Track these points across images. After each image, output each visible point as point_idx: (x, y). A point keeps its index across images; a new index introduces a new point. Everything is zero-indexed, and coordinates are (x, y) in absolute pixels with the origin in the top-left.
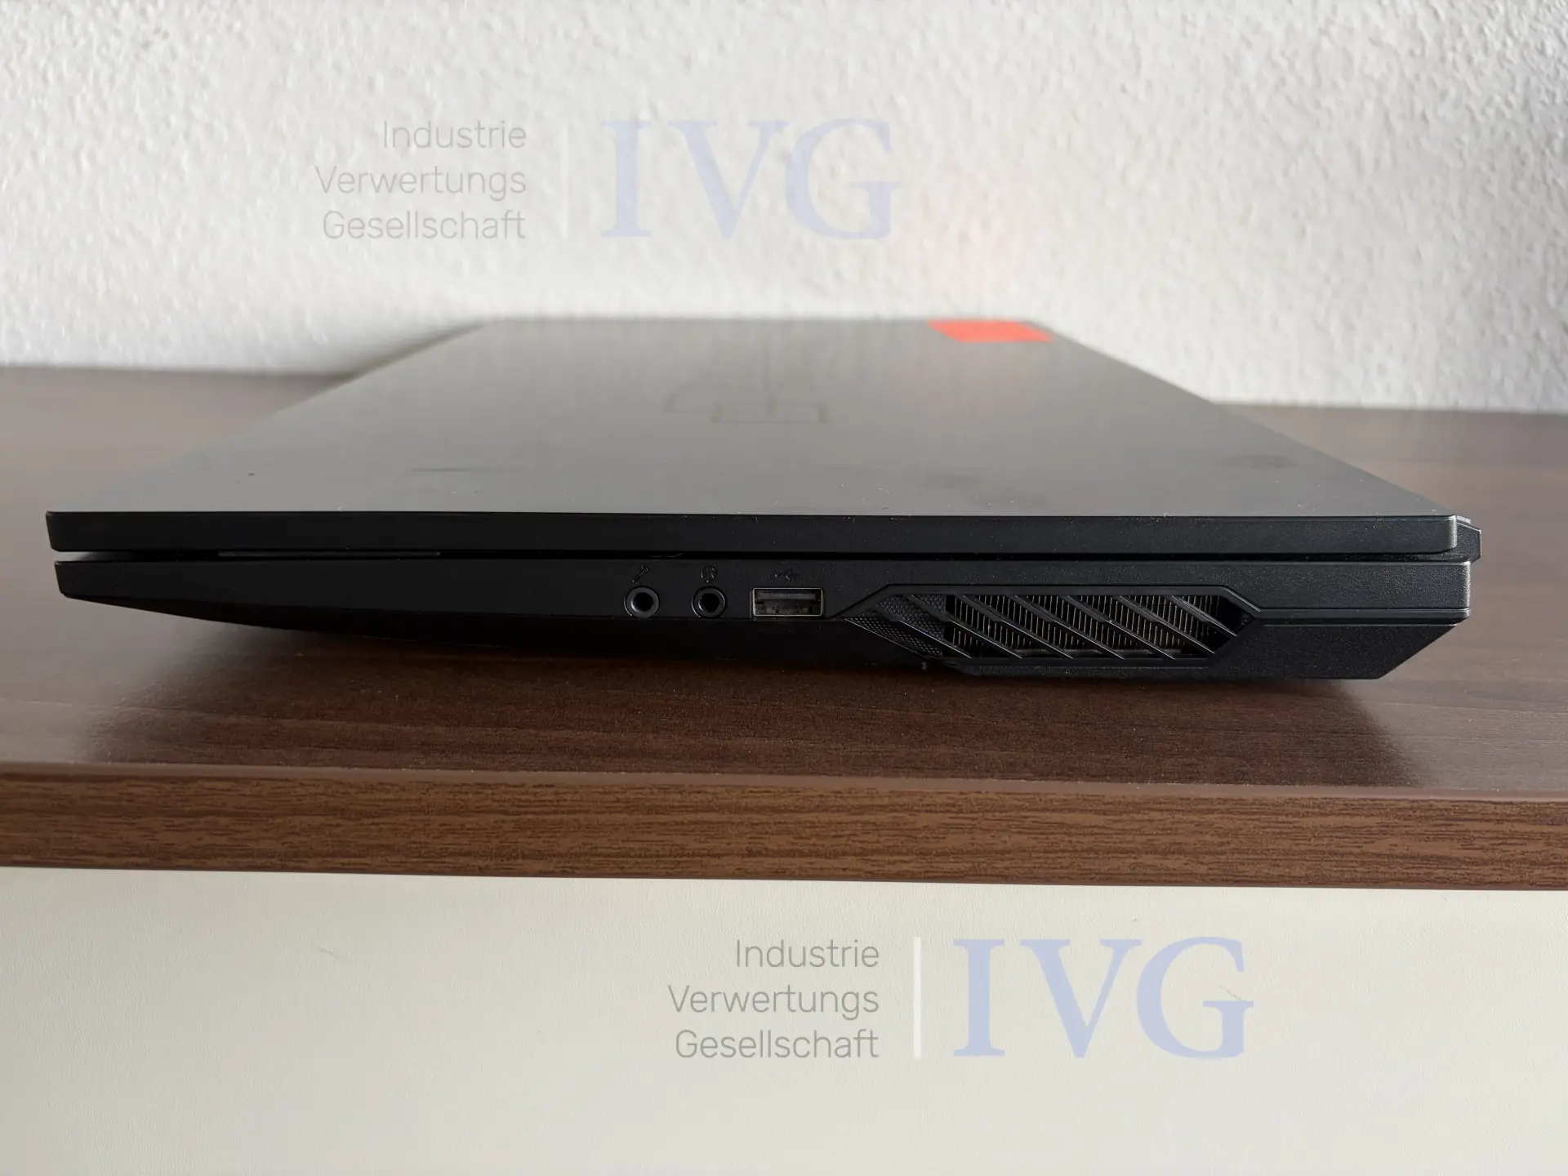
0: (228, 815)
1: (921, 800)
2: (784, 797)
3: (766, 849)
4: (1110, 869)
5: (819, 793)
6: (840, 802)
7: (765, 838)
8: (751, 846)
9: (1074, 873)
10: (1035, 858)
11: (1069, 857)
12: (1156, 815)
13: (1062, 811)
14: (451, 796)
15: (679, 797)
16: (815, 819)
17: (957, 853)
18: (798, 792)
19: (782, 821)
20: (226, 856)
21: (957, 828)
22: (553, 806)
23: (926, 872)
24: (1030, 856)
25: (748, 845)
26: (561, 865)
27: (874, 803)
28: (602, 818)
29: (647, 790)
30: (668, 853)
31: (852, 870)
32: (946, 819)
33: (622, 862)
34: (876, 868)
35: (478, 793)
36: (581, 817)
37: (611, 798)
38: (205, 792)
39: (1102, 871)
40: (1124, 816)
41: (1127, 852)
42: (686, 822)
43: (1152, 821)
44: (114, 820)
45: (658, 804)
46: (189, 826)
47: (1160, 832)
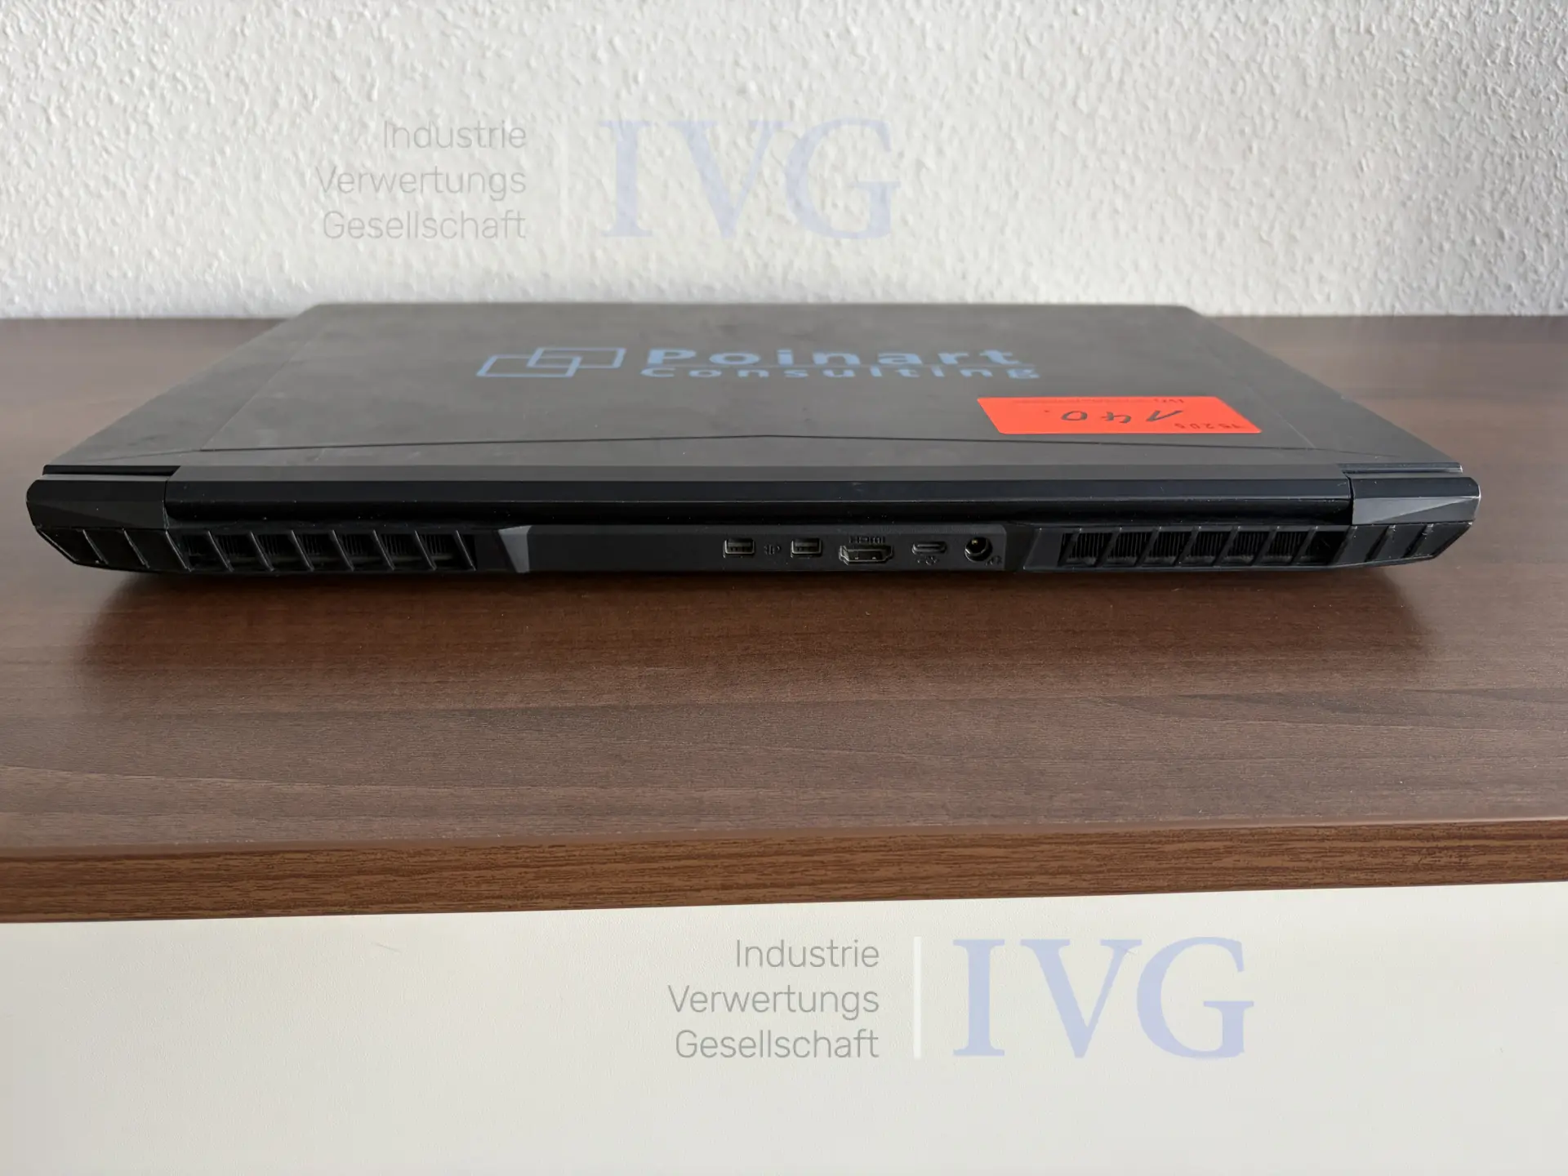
4: (1011, 886)
7: (735, 876)
8: (725, 882)
9: (981, 890)
10: (952, 881)
11: (978, 879)
12: (1047, 847)
14: (483, 856)
15: (664, 850)
16: (774, 861)
17: (889, 880)
19: (749, 863)
21: (888, 863)
23: (866, 894)
24: (947, 880)
25: (722, 882)
26: (574, 901)
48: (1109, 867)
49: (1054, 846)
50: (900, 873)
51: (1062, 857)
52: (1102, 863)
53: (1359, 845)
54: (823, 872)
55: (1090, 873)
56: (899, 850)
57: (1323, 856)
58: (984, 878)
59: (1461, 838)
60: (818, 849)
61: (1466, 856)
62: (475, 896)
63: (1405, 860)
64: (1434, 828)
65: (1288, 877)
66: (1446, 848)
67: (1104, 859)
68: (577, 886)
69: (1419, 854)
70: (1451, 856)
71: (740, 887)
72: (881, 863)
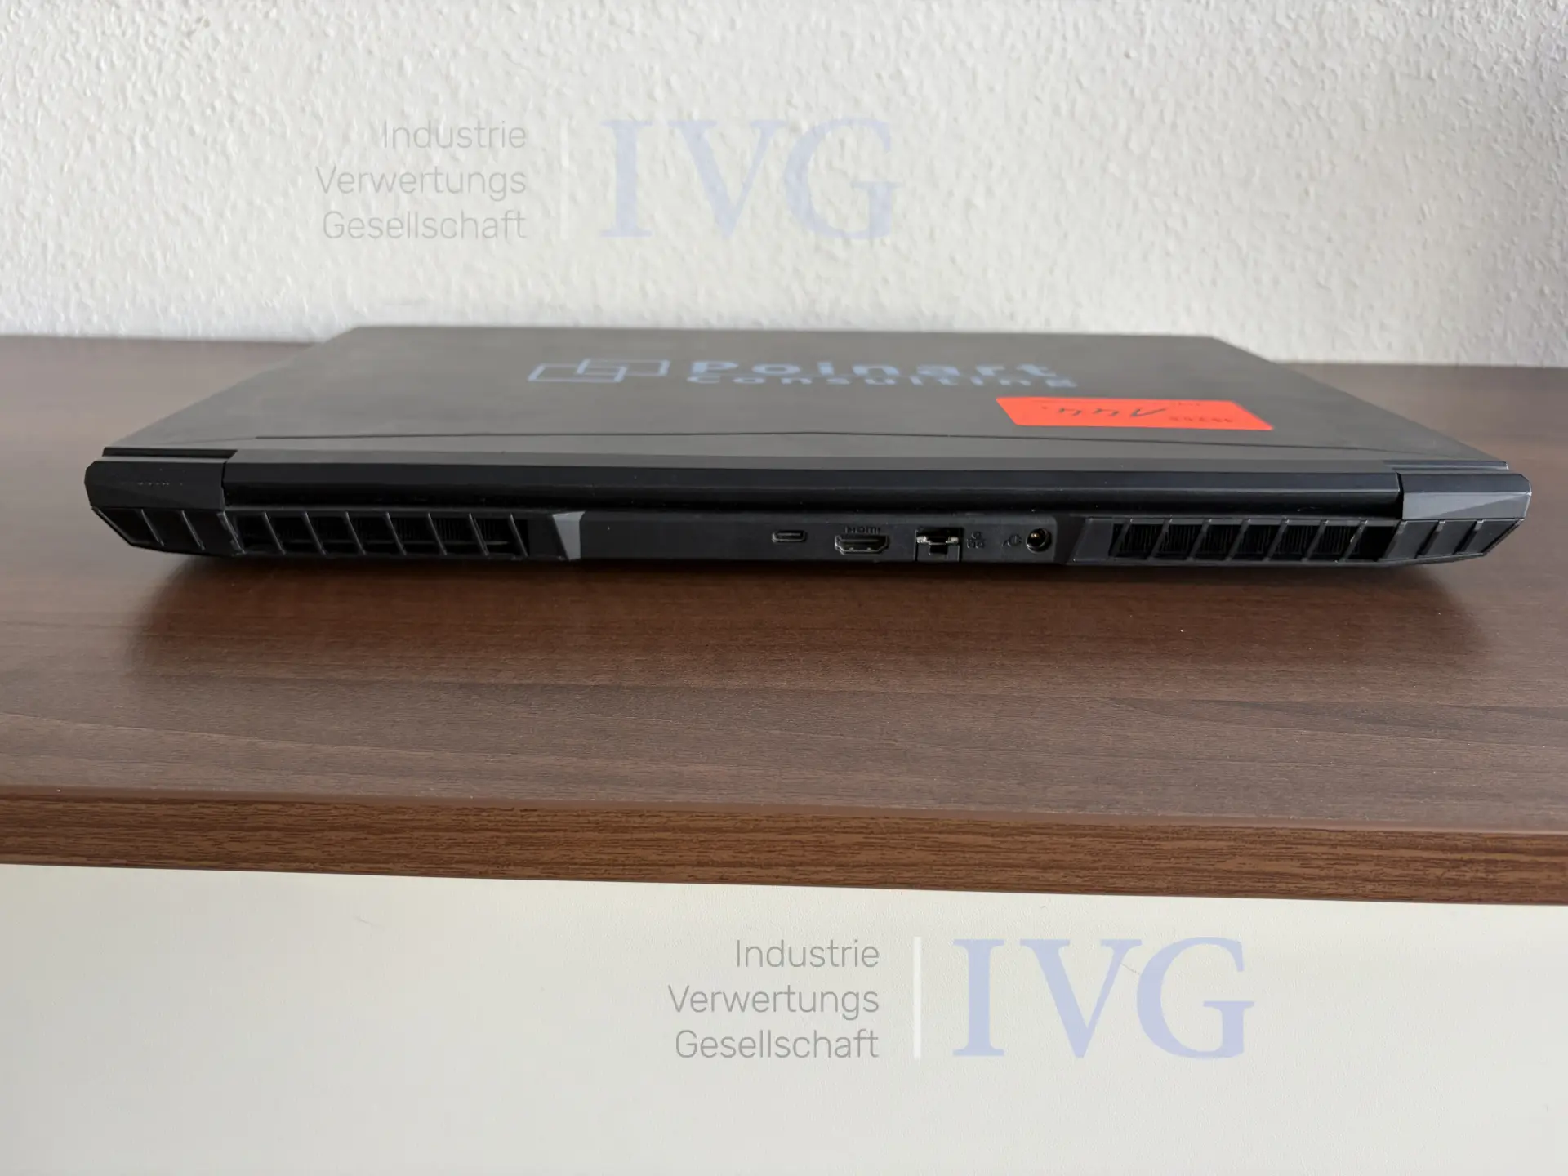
0: (280, 830)
1: (839, 824)
2: (725, 821)
3: (713, 861)
4: (998, 880)
5: (754, 817)
6: (770, 824)
7: (711, 852)
8: (700, 858)
9: (969, 883)
10: (936, 870)
11: (964, 869)
12: (1036, 838)
13: (958, 833)
14: (455, 817)
15: (638, 820)
16: (752, 838)
17: (871, 866)
18: (737, 817)
19: (724, 838)
20: (279, 861)
21: (870, 846)
22: (537, 825)
23: (845, 880)
24: (932, 869)
25: (696, 858)
26: (546, 871)
27: (800, 826)
28: (578, 835)
29: (613, 814)
30: (631, 862)
31: (783, 877)
32: (860, 838)
33: (595, 869)
34: (803, 876)
35: (476, 815)
36: (560, 834)
37: (581, 819)
38: (260, 812)
39: (993, 881)
40: (1009, 839)
41: (1012, 866)
42: (645, 839)
43: (1032, 842)
44: (190, 833)
45: (622, 825)
46: (248, 838)
47: (1041, 851)
48: (1103, 863)
49: (1044, 838)
50: (882, 858)
51: (1055, 849)
52: (1096, 858)
53: (1376, 853)
54: (801, 852)
55: (1084, 869)
56: (881, 833)
57: (1335, 864)
58: (969, 868)
59: (1488, 850)
60: (797, 827)
61: (1492, 872)
62: (446, 859)
63: (1427, 872)
64: (1459, 837)
65: (1298, 885)
66: (1471, 861)
67: (1097, 854)
68: (548, 855)
69: (1442, 867)
70: (1477, 871)
71: (714, 864)
72: (862, 846)
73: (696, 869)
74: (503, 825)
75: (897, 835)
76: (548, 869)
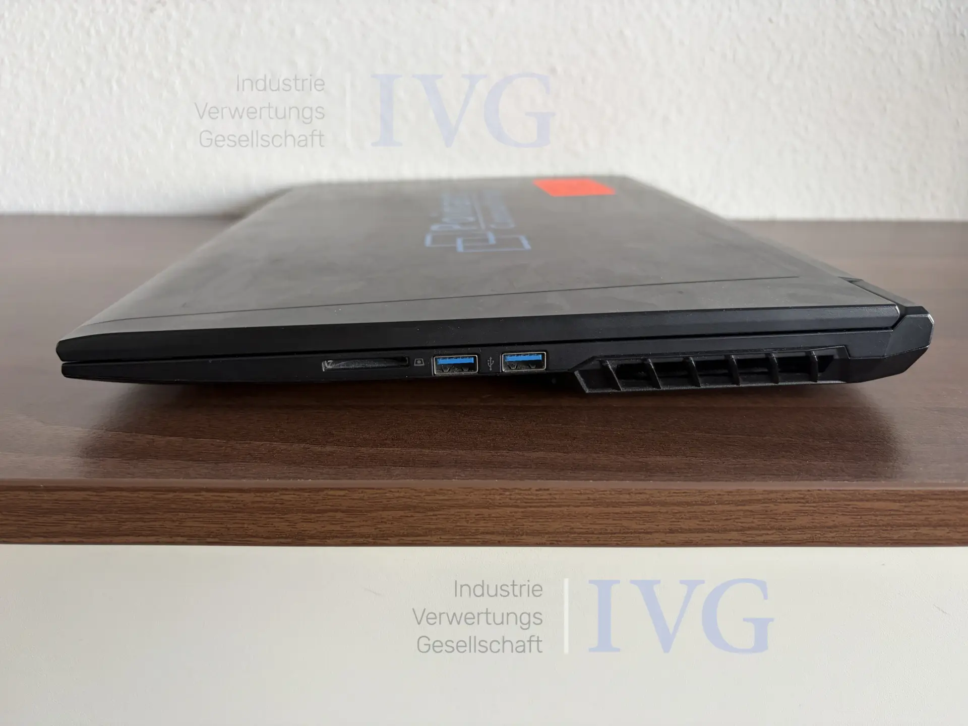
0: (343, 512)
1: (782, 495)
2: (695, 496)
3: (681, 528)
4: (899, 537)
5: (718, 493)
6: (731, 498)
7: (681, 522)
8: (672, 527)
9: (876, 540)
10: (852, 530)
11: (874, 529)
12: (932, 502)
13: (872, 500)
14: (484, 497)
15: (628, 496)
16: (714, 509)
17: (802, 528)
18: (705, 492)
19: (693, 510)
20: (339, 537)
21: (804, 513)
22: (548, 502)
23: (782, 540)
24: (849, 530)
25: (670, 526)
26: (551, 539)
27: (754, 498)
28: (578, 510)
29: (608, 492)
30: (618, 531)
31: (735, 540)
32: (797, 507)
34: (751, 539)
35: (501, 494)
36: (565, 509)
37: (586, 497)
38: (330, 497)
39: (895, 538)
40: (911, 503)
41: (910, 525)
42: (631, 512)
43: (929, 506)
44: (271, 516)
45: (614, 501)
46: (317, 519)
47: (934, 513)
50: (813, 522)
51: (944, 511)
54: (751, 520)
56: (814, 502)
58: (878, 528)
62: (474, 531)
68: (554, 526)
71: (683, 531)
72: (798, 512)
73: (667, 535)
74: (521, 502)
75: (826, 503)
76: (552, 537)
